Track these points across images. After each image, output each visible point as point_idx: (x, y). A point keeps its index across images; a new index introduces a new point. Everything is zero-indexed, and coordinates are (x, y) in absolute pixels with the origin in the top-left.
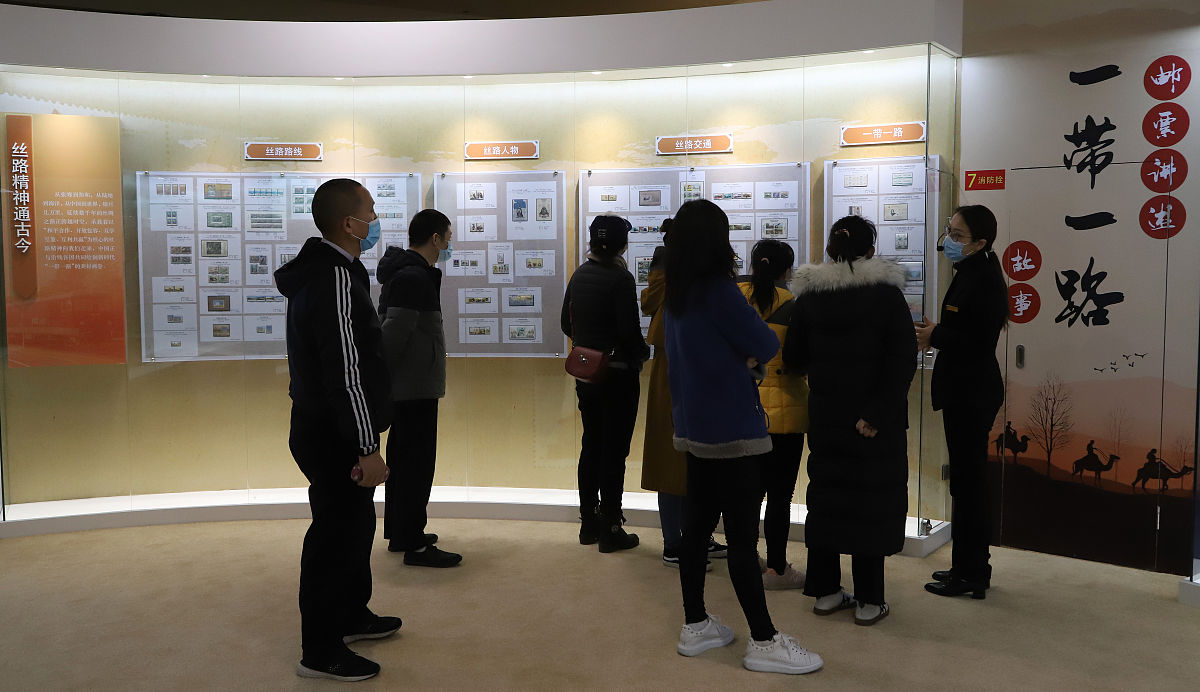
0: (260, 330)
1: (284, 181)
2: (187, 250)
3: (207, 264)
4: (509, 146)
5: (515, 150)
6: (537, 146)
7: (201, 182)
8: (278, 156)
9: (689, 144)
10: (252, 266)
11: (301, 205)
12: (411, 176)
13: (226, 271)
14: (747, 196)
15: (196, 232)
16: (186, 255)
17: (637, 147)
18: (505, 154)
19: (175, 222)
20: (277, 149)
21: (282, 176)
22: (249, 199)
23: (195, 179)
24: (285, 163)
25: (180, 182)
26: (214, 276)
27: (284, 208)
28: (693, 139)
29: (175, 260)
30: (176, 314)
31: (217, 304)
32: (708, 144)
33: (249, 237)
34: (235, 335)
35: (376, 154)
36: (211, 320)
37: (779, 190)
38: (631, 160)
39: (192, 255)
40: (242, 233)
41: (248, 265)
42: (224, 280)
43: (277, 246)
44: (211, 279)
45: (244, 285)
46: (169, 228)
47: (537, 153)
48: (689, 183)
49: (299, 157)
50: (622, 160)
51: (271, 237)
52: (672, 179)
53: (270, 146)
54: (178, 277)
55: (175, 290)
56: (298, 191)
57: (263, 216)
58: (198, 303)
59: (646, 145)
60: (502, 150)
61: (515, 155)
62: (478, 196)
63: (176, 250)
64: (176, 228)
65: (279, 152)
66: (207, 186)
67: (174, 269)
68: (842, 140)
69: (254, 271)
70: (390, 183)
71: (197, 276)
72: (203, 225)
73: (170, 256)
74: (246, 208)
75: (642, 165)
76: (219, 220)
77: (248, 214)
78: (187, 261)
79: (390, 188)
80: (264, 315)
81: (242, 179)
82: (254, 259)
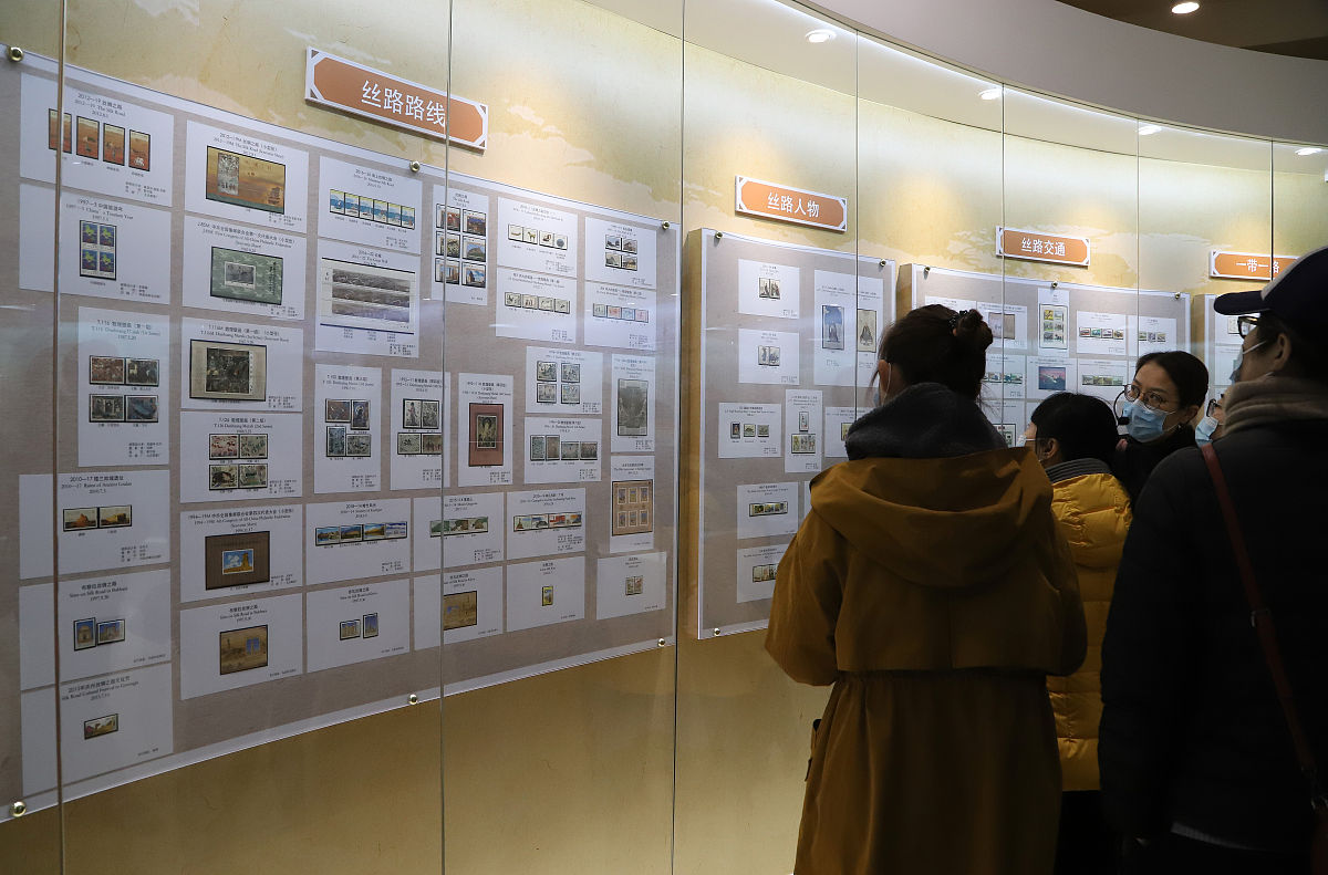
0: (347, 631)
1: (415, 185)
2: (144, 373)
3: (205, 421)
4: (807, 198)
5: (813, 208)
6: (845, 207)
7: (200, 139)
8: (389, 113)
9: (1038, 246)
10: (330, 433)
11: (453, 262)
12: (664, 228)
13: (258, 447)
14: (1119, 335)
15: (176, 310)
16: (139, 392)
17: (972, 239)
18: (799, 215)
19: (109, 266)
20: (390, 94)
21: (413, 171)
22: (329, 223)
23: (181, 120)
24: (402, 136)
25: (131, 121)
26: (225, 466)
27: (414, 264)
28: (1044, 239)
29: (104, 411)
30: (100, 612)
31: (232, 562)
32: (1061, 249)
33: (327, 340)
34: (283, 659)
35: (589, 164)
36: (216, 616)
37: (1153, 329)
38: (964, 259)
39: (161, 393)
40: (308, 326)
41: (321, 427)
42: (254, 479)
43: (396, 374)
44: (218, 479)
45: (310, 496)
46: (87, 287)
47: (844, 222)
48: (1051, 308)
49: (438, 128)
50: (953, 257)
51: (380, 346)
52: (1027, 297)
53: (374, 79)
54: (111, 474)
55: (105, 524)
56: (452, 222)
57: (362, 280)
58: (174, 565)
59: (983, 236)
60: (795, 205)
61: (813, 219)
62: (771, 292)
63: (106, 370)
64: (109, 290)
65: (393, 100)
66: (217, 156)
67: (99, 443)
68: (1213, 269)
69: (335, 448)
70: (629, 237)
71: (174, 468)
72: (197, 291)
73: (86, 390)
74: (324, 249)
75: (978, 269)
76: (245, 276)
77: (325, 270)
78: (143, 412)
79: (629, 248)
80: (358, 586)
81: (315, 155)
82: (337, 411)
